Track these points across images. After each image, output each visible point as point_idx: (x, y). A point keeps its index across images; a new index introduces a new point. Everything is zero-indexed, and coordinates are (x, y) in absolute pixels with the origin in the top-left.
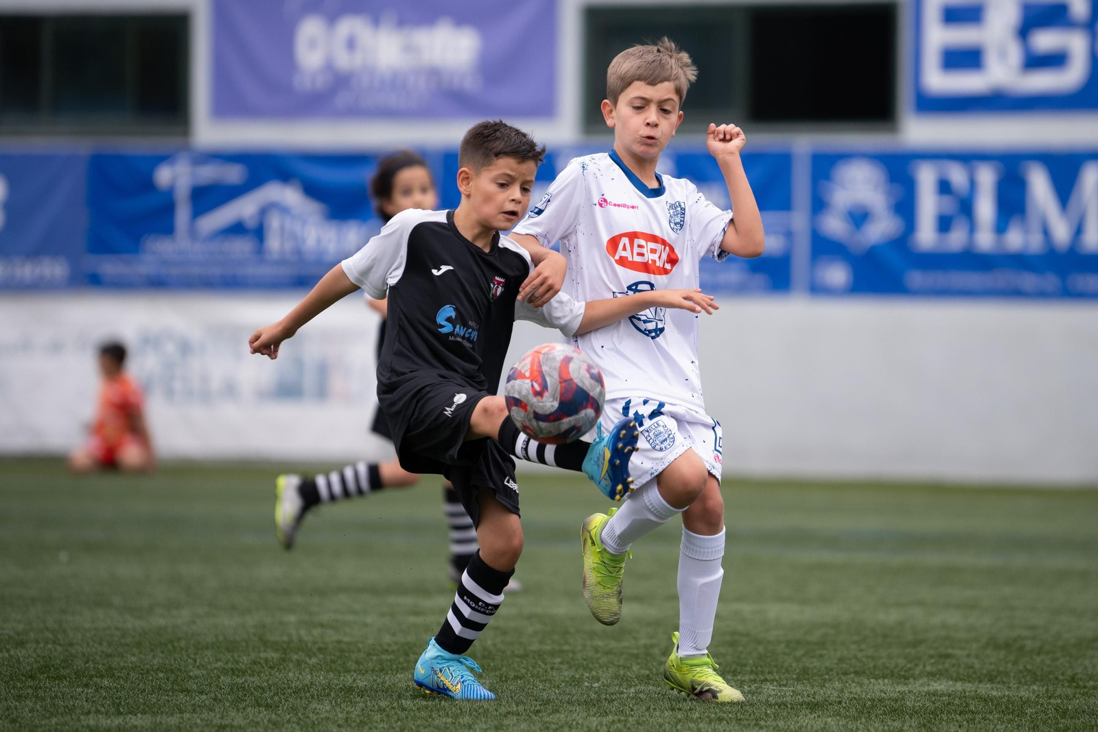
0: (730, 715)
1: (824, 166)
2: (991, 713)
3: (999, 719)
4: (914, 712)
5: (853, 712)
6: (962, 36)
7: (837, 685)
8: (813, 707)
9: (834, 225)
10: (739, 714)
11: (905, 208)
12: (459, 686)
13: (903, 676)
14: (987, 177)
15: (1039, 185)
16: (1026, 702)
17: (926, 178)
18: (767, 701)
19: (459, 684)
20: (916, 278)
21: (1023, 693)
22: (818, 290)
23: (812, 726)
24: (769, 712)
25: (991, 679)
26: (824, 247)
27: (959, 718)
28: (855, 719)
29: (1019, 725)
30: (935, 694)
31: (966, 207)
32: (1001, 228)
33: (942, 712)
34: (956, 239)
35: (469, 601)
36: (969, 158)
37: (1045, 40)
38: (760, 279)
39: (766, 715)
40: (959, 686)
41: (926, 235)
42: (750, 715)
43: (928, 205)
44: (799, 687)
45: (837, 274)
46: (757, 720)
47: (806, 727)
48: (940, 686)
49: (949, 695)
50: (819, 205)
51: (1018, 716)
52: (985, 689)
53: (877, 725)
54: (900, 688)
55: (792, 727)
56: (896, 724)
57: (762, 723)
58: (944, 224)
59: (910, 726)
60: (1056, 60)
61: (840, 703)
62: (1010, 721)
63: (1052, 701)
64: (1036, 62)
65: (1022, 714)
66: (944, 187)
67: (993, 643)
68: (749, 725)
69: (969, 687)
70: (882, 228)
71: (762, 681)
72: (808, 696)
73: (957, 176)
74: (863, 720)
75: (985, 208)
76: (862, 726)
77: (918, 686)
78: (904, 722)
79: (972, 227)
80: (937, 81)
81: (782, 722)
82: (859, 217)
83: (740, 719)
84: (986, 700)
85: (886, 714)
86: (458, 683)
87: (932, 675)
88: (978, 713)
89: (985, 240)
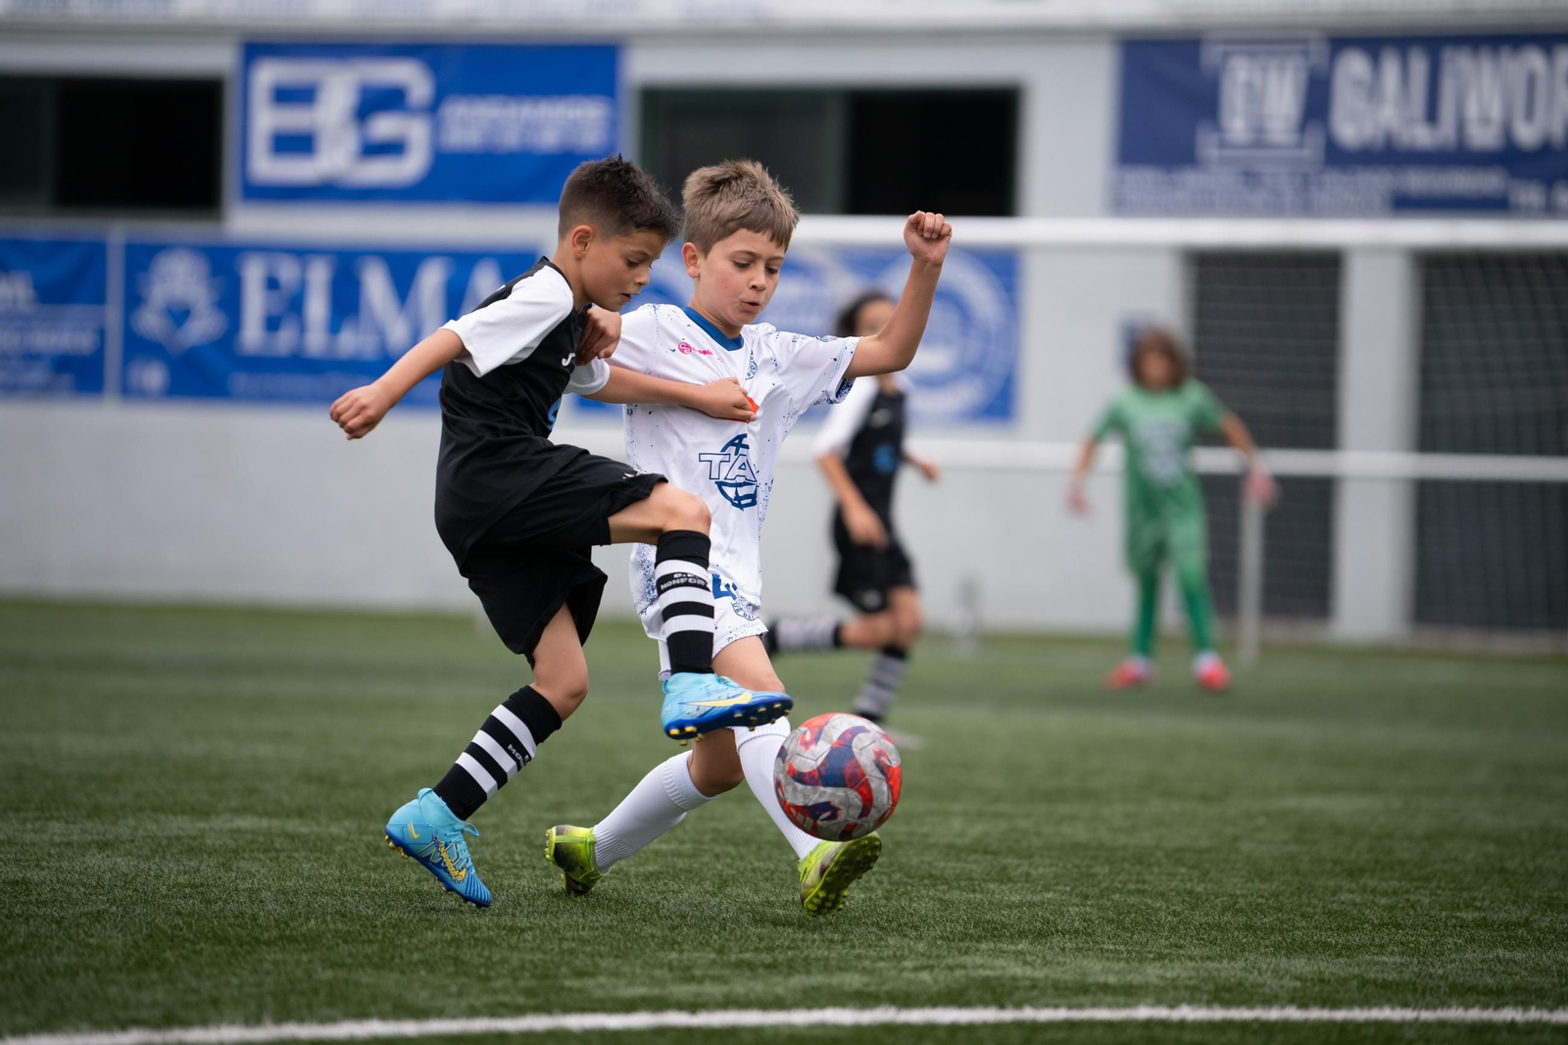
0: (9, 856)
1: (141, 259)
2: (297, 850)
3: (305, 857)
4: (213, 852)
5: (146, 851)
6: (294, 119)
7: (132, 822)
8: (103, 846)
9: (151, 322)
10: (18, 855)
11: (230, 303)
12: (463, 873)
13: (204, 812)
14: (319, 276)
15: (376, 284)
16: (335, 839)
17: (253, 275)
18: (51, 840)
19: (465, 870)
20: (241, 380)
21: (335, 829)
22: (130, 392)
23: (99, 866)
24: (52, 851)
25: (300, 814)
26: (138, 347)
27: (262, 856)
28: (148, 859)
29: (326, 864)
30: (238, 831)
31: (295, 305)
32: (334, 327)
33: (245, 851)
34: (285, 340)
35: (514, 751)
36: (302, 252)
37: (385, 126)
38: (66, 379)
39: (50, 855)
40: (265, 823)
41: (252, 334)
42: (31, 856)
43: (255, 303)
44: (89, 825)
45: (154, 376)
46: (38, 860)
47: (93, 868)
48: (245, 823)
49: (253, 832)
50: (134, 300)
51: (326, 854)
52: (293, 825)
53: (171, 865)
54: (201, 825)
55: (77, 867)
56: (192, 864)
57: (44, 864)
58: (272, 324)
59: (208, 866)
60: (392, 148)
61: (132, 841)
62: (317, 859)
63: (365, 838)
64: (374, 150)
65: (330, 851)
66: (272, 284)
67: (307, 777)
68: (29, 866)
69: (276, 824)
70: (203, 326)
71: (47, 819)
72: (98, 834)
73: (288, 272)
74: (157, 860)
75: (317, 307)
76: (155, 866)
77: (221, 823)
78: (201, 861)
79: (302, 328)
80: (266, 167)
81: (67, 863)
82: (179, 315)
83: (20, 860)
84: (291, 837)
85: (182, 853)
86: (462, 868)
87: (237, 812)
88: (283, 851)
89: (316, 341)
